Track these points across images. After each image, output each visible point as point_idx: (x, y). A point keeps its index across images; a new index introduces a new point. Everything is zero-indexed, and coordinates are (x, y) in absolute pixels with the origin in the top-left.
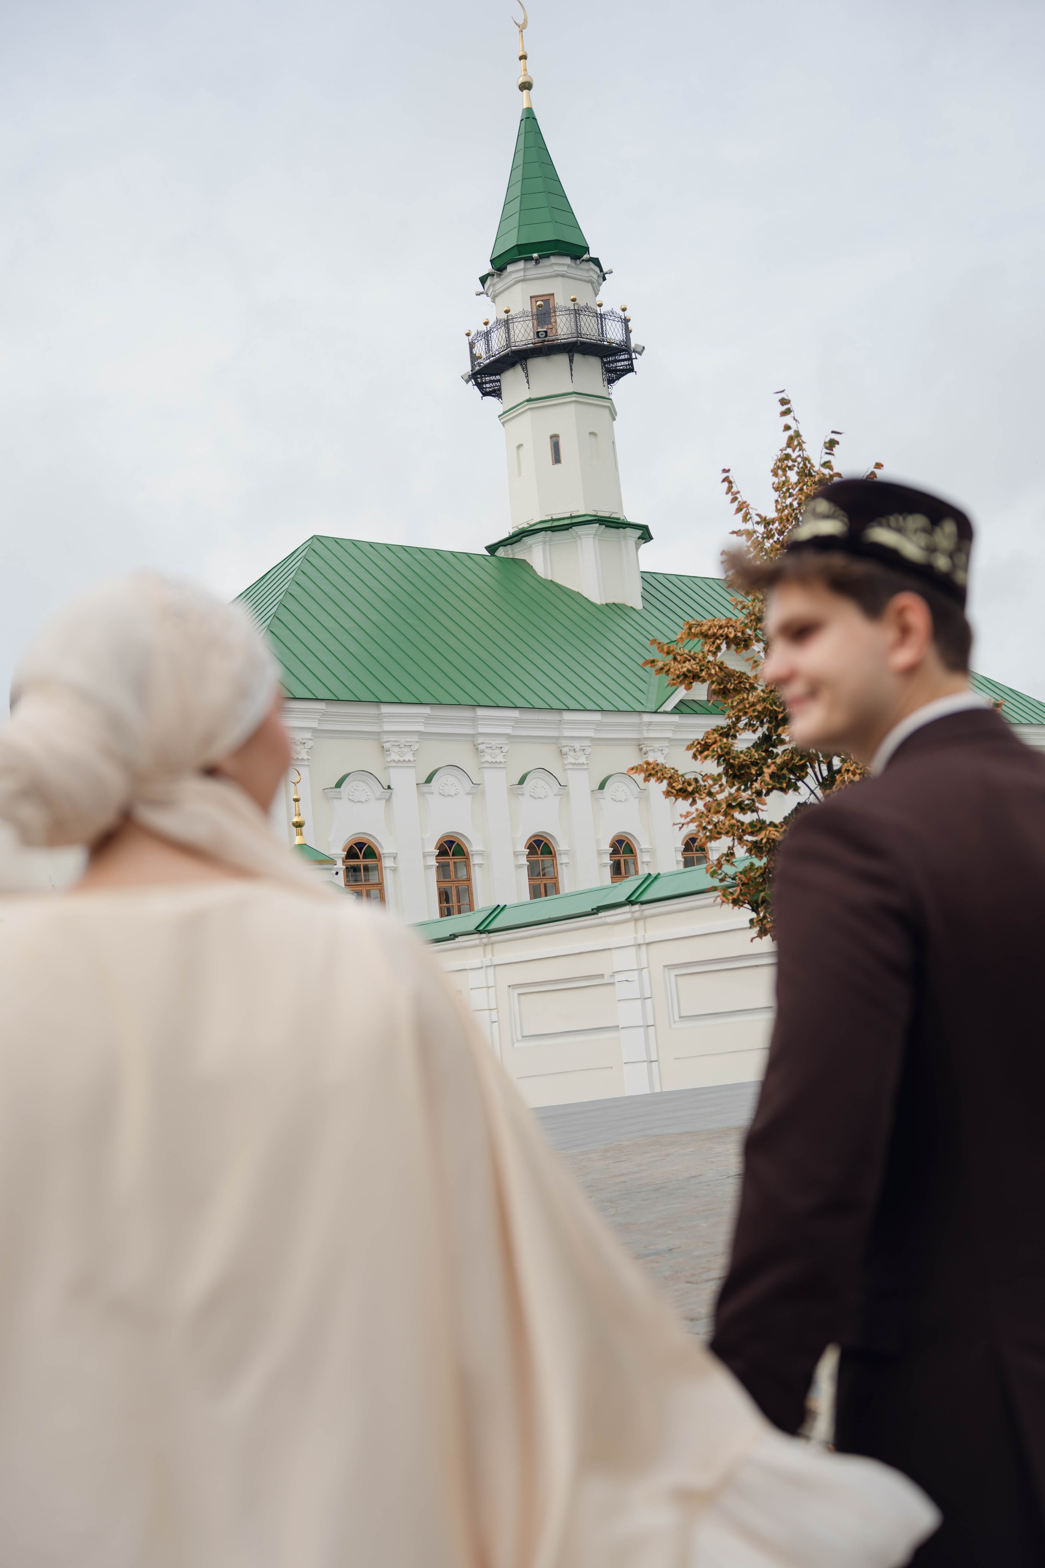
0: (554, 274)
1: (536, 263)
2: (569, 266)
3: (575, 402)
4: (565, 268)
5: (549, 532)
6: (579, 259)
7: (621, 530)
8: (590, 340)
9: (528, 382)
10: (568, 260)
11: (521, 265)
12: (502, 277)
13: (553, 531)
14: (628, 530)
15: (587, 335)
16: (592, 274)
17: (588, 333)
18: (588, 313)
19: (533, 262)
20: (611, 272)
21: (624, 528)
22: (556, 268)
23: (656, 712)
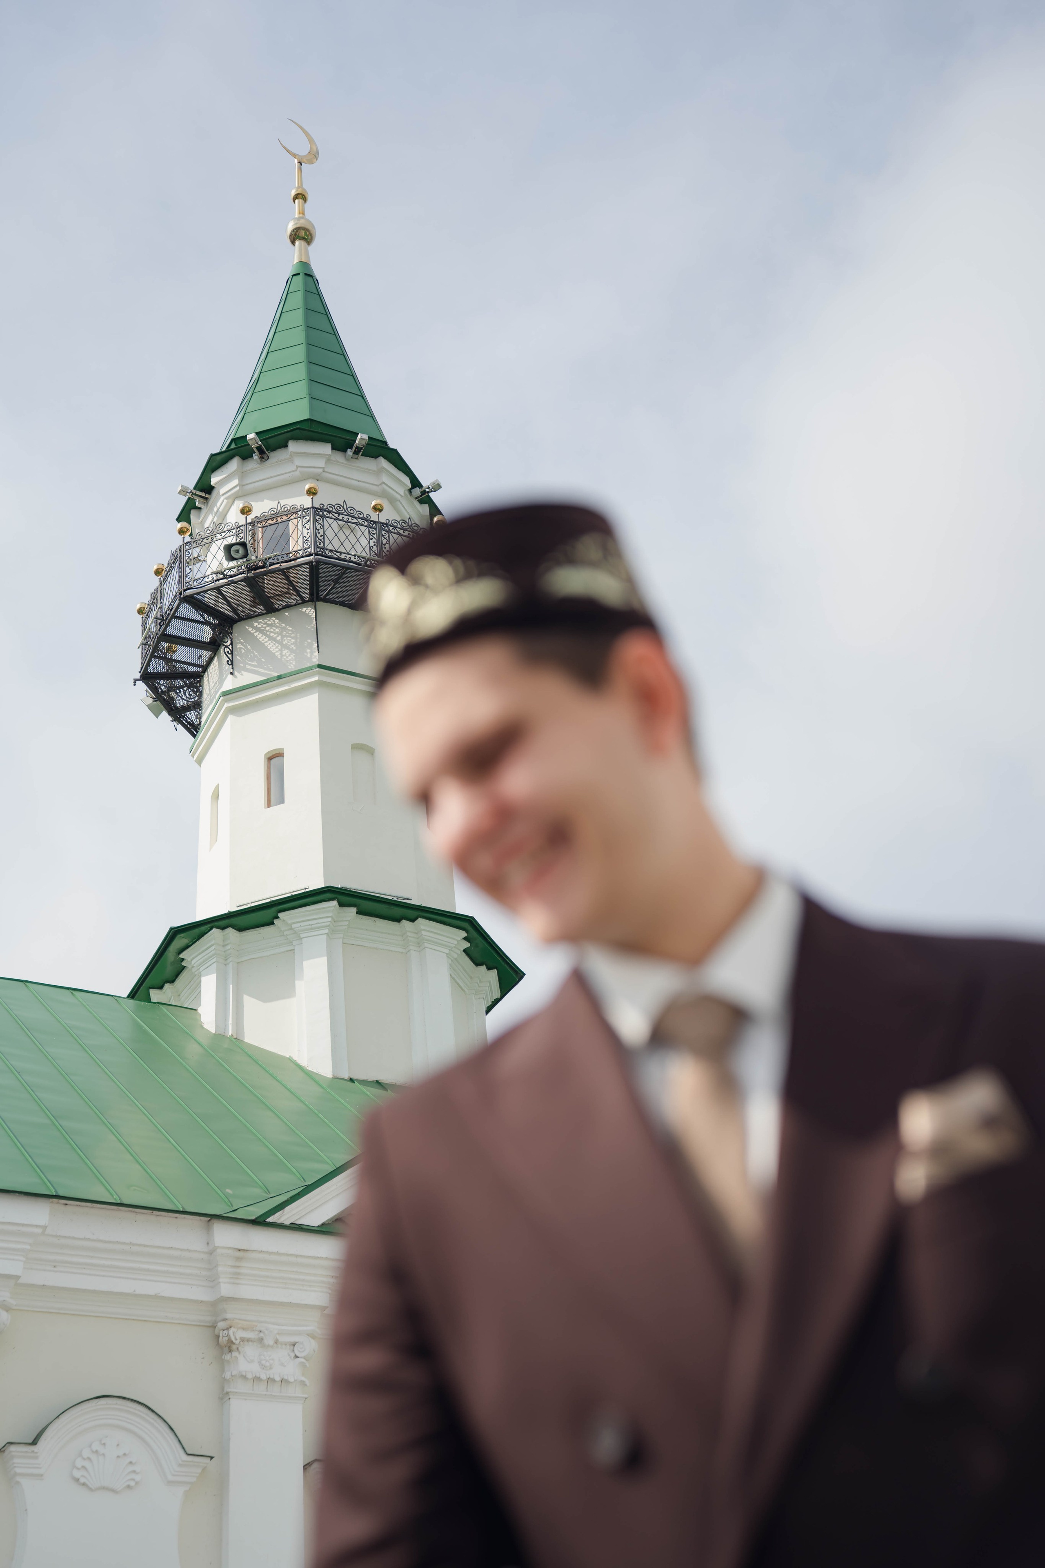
0: (297, 473)
1: (262, 458)
2: (328, 461)
3: (320, 684)
4: (321, 463)
5: (230, 930)
6: (351, 448)
7: (405, 923)
8: (347, 563)
9: (231, 663)
10: (326, 449)
11: (234, 464)
12: (211, 502)
13: (240, 929)
14: (422, 923)
15: (341, 553)
16: (385, 478)
17: (342, 549)
18: (346, 517)
19: (256, 457)
20: (437, 487)
21: (413, 920)
22: (298, 462)
23: (260, 1222)
